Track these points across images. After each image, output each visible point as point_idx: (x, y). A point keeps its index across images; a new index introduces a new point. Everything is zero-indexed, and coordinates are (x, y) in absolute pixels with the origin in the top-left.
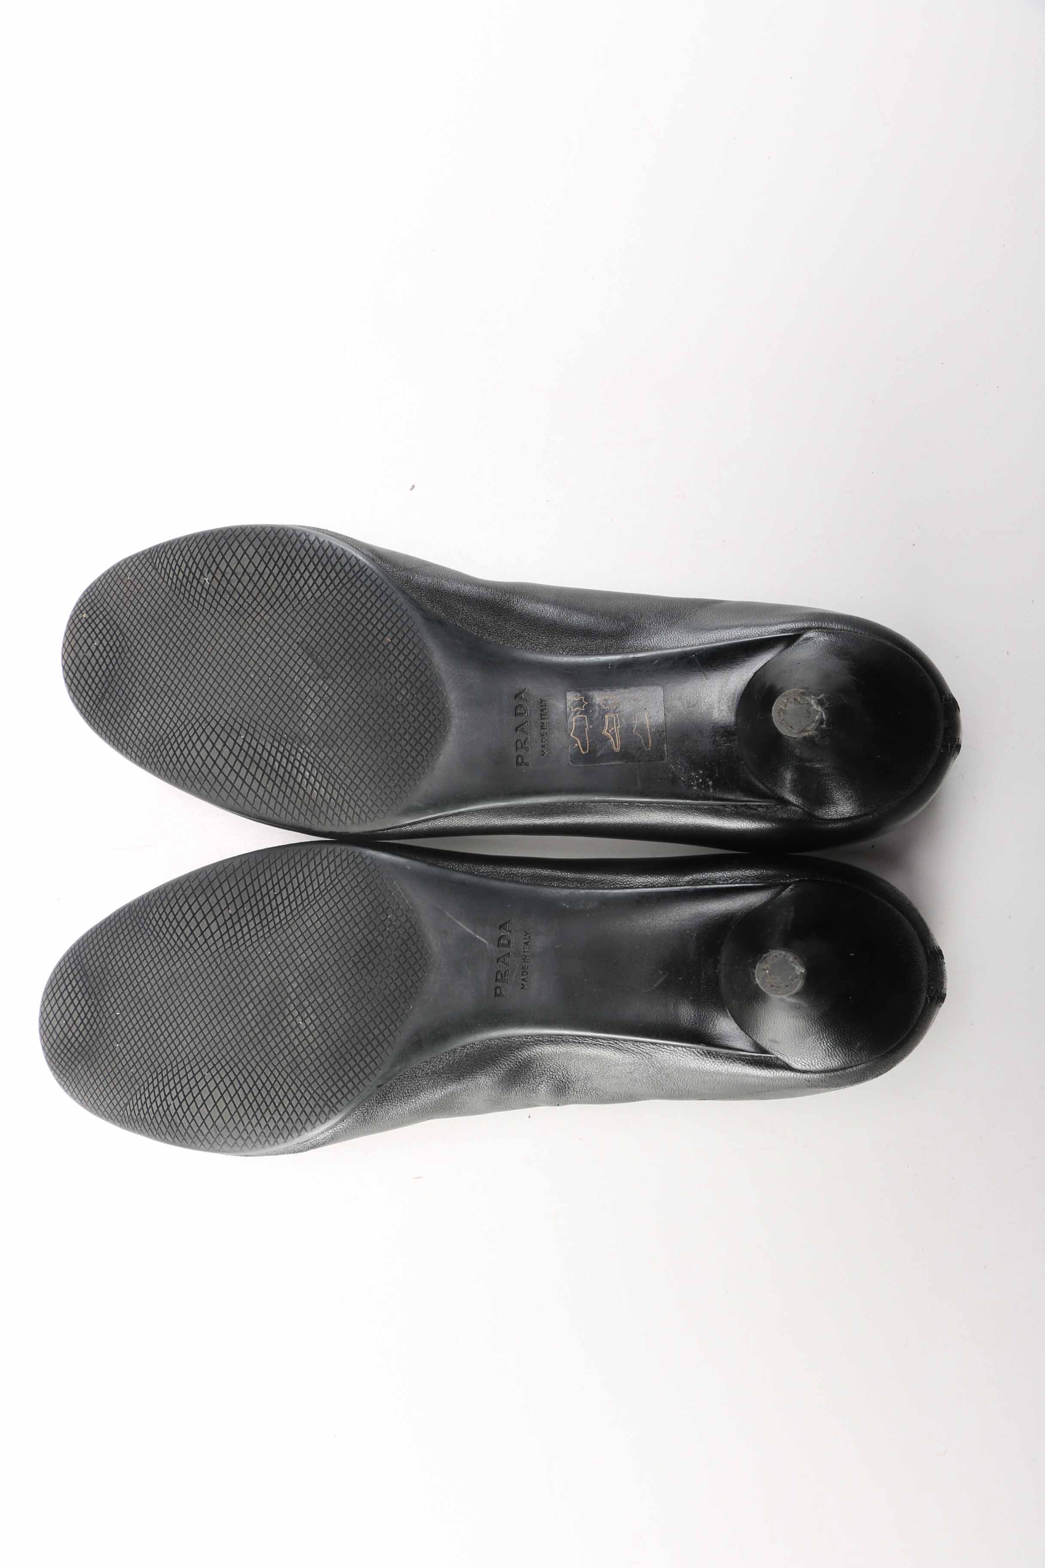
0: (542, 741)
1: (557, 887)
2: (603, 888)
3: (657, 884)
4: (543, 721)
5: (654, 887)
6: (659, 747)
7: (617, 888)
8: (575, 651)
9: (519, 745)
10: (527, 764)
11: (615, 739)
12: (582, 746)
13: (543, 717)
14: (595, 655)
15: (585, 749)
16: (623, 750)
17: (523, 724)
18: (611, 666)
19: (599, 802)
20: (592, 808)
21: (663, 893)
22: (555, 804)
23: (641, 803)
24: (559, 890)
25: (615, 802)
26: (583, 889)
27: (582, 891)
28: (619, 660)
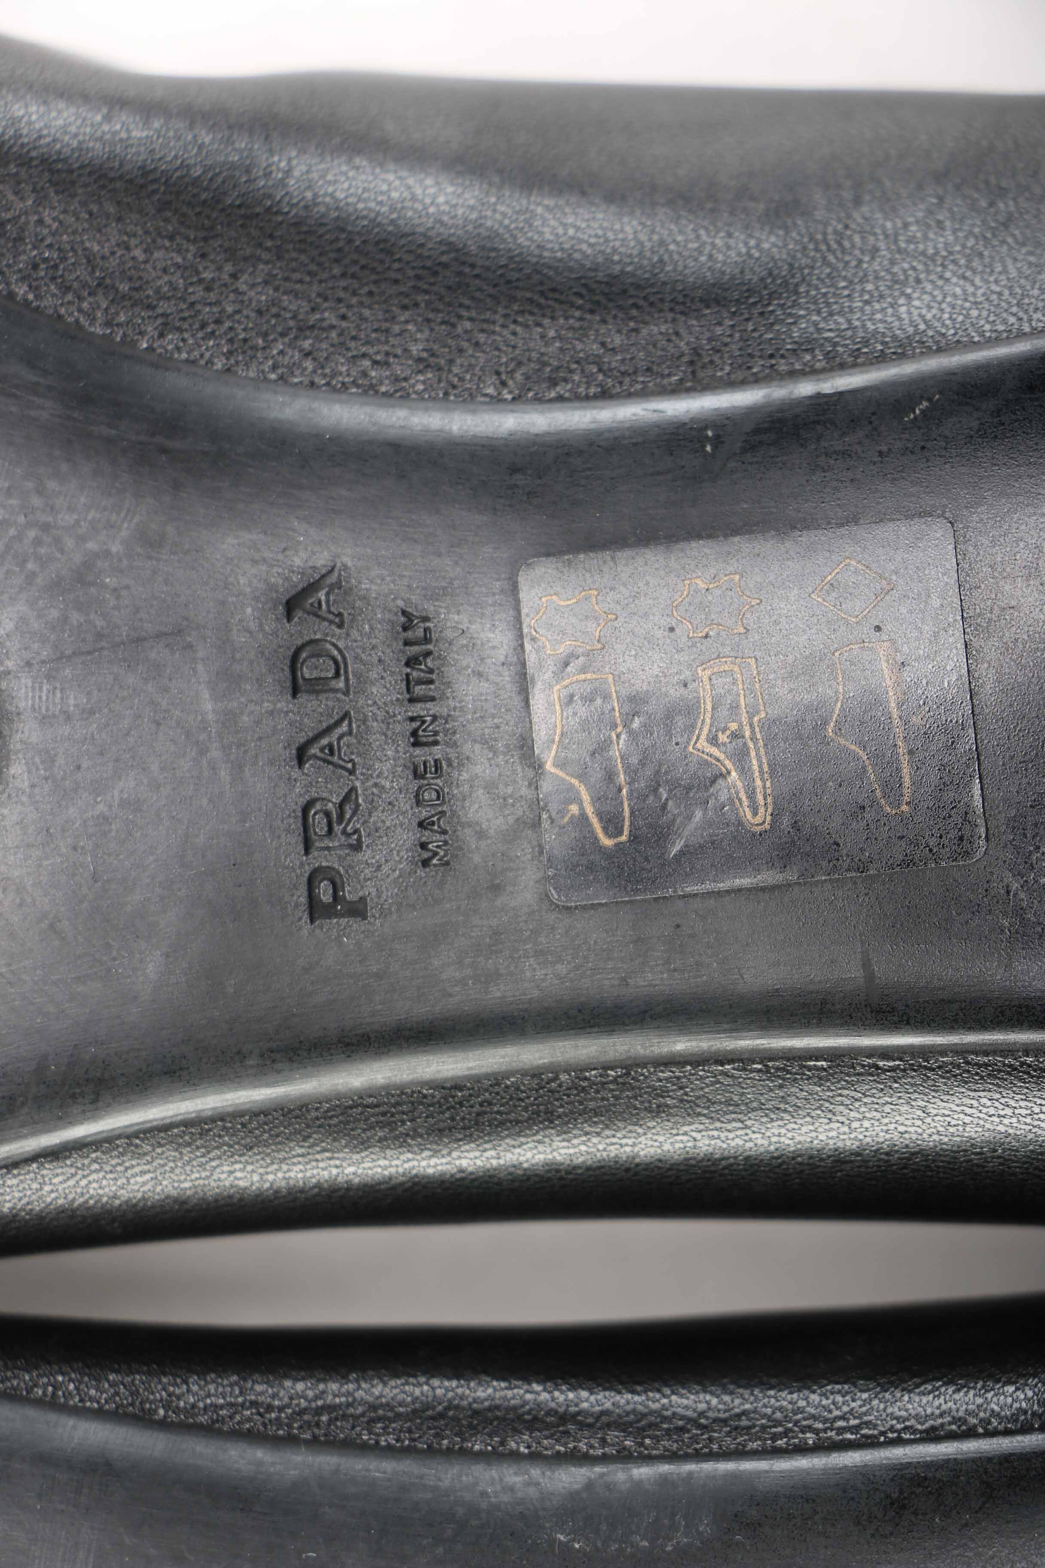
0: (418, 803)
1: (535, 1457)
2: (741, 1454)
3: (986, 1422)
4: (417, 709)
5: (970, 1434)
6: (950, 795)
7: (802, 1450)
8: (553, 383)
9: (319, 824)
10: (358, 910)
11: (744, 771)
12: (600, 815)
13: (419, 690)
14: (644, 394)
15: (612, 824)
16: (786, 822)
17: (328, 730)
18: (717, 441)
19: (699, 1061)
20: (664, 1093)
21: (1007, 1459)
22: (496, 1080)
23: (886, 1053)
24: (535, 1472)
25: (766, 1057)
26: (648, 1459)
27: (642, 1472)
28: (750, 411)
